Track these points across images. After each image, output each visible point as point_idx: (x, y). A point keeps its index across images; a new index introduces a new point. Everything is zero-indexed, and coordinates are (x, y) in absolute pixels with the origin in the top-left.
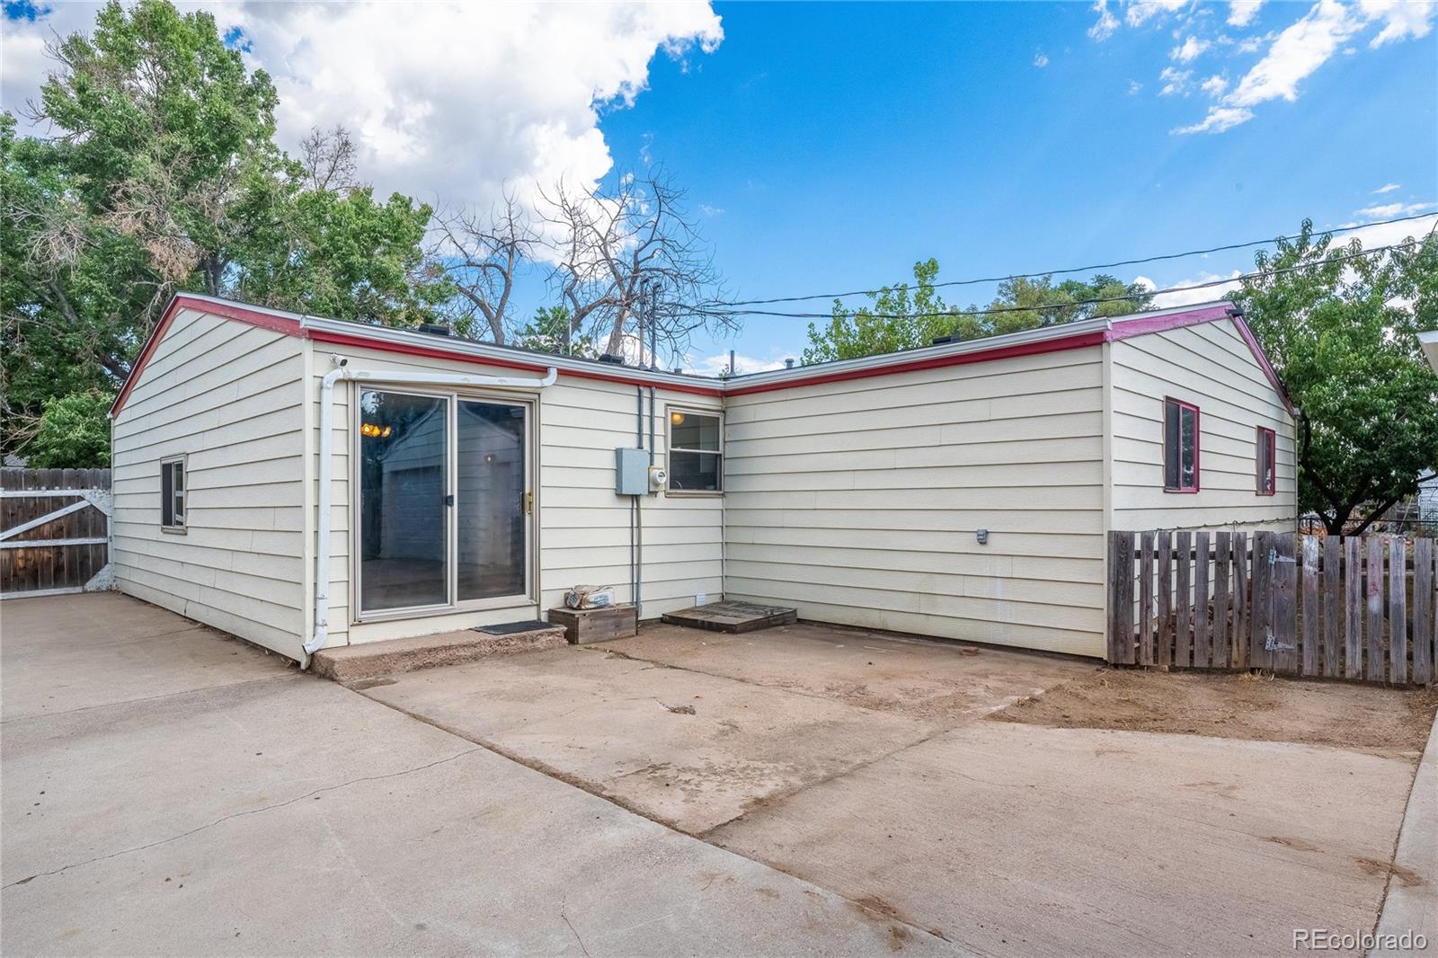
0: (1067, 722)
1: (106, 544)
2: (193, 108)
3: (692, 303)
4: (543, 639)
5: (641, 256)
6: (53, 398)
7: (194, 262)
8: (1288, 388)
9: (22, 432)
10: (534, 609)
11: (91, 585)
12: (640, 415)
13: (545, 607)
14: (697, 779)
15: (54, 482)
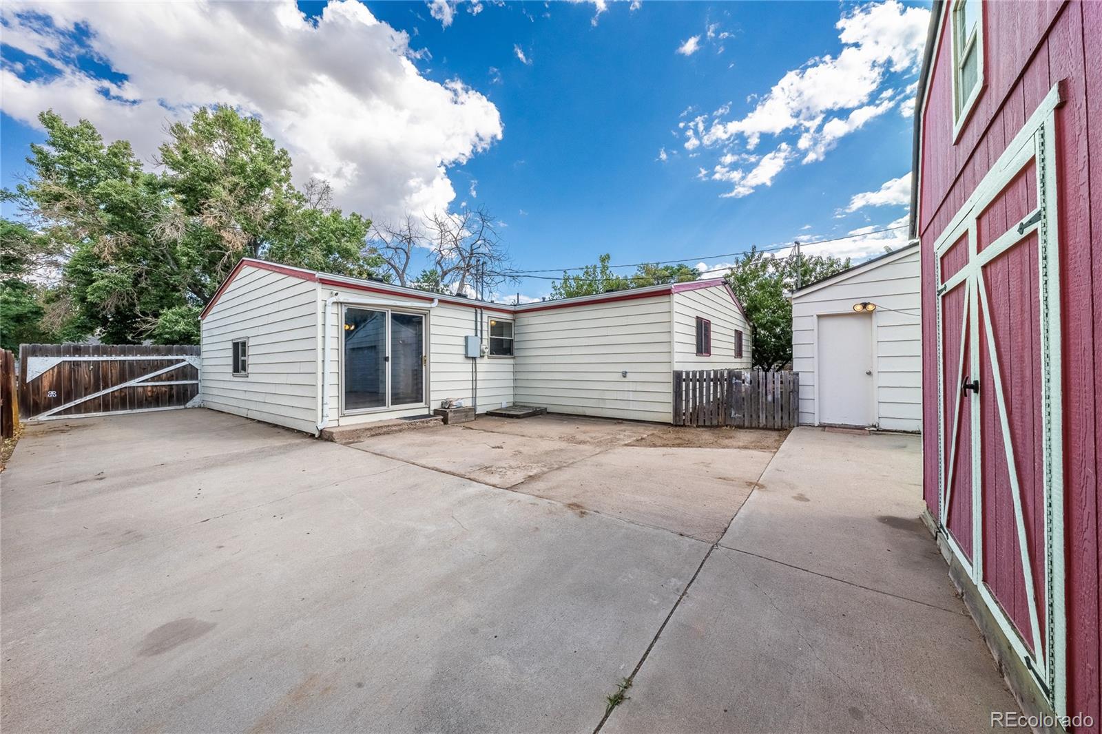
0: (655, 446)
1: (198, 384)
2: (246, 165)
3: (498, 271)
4: (432, 422)
5: (474, 247)
6: (166, 309)
7: (245, 242)
8: (748, 314)
9: (148, 326)
10: (427, 409)
11: (189, 404)
12: (476, 321)
13: (432, 408)
14: (505, 470)
15: (169, 352)
